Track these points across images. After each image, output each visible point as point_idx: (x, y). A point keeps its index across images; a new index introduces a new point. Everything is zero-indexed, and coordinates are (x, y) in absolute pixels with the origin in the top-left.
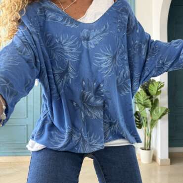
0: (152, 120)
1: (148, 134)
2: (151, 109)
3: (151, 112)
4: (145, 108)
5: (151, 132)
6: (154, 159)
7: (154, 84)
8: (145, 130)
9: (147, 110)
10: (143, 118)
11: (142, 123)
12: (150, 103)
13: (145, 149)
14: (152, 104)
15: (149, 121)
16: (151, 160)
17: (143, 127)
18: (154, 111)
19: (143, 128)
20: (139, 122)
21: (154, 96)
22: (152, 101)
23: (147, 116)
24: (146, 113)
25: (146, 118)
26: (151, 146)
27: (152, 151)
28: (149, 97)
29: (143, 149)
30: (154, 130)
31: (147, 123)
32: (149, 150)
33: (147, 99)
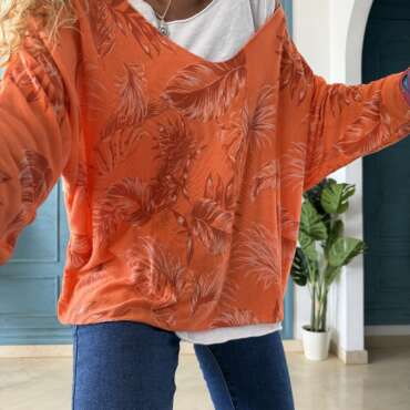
0: (329, 266)
1: (319, 298)
2: (327, 243)
3: (327, 248)
4: (312, 241)
5: (326, 292)
6: (333, 351)
7: (334, 189)
8: (314, 288)
9: (318, 245)
10: (310, 261)
11: (308, 274)
12: (324, 230)
13: (314, 330)
14: (328, 232)
15: (322, 269)
16: (327, 353)
17: (308, 283)
18: (333, 246)
19: (310, 285)
20: (301, 271)
21: (332, 216)
22: (328, 226)
23: (319, 258)
24: (315, 252)
25: (317, 263)
26: (328, 323)
27: (329, 335)
28: (322, 217)
29: (309, 330)
30: (332, 288)
31: (317, 272)
32: (322, 330)
33: (318, 222)
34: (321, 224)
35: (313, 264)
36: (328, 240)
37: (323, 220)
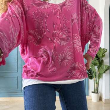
0: (99, 74)
1: (96, 83)
2: (99, 67)
3: (99, 68)
4: (94, 66)
5: (99, 81)
6: (100, 99)
7: (101, 50)
8: (95, 80)
9: (96, 67)
10: (94, 72)
11: (93, 76)
12: (98, 63)
13: (95, 93)
14: (99, 63)
15: (97, 74)
16: (99, 100)
18: (101, 67)
19: (93, 79)
20: (91, 75)
21: (100, 58)
22: (99, 61)
23: (96, 71)
24: (95, 69)
25: (95, 72)
26: (99, 91)
27: (99, 94)
28: (97, 59)
29: (93, 93)
30: (100, 80)
31: (96, 75)
32: (97, 93)
33: (96, 60)
34: (97, 61)
35: (95, 73)
36: (99, 66)
37: (98, 60)
